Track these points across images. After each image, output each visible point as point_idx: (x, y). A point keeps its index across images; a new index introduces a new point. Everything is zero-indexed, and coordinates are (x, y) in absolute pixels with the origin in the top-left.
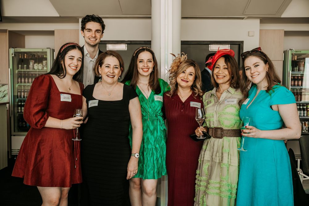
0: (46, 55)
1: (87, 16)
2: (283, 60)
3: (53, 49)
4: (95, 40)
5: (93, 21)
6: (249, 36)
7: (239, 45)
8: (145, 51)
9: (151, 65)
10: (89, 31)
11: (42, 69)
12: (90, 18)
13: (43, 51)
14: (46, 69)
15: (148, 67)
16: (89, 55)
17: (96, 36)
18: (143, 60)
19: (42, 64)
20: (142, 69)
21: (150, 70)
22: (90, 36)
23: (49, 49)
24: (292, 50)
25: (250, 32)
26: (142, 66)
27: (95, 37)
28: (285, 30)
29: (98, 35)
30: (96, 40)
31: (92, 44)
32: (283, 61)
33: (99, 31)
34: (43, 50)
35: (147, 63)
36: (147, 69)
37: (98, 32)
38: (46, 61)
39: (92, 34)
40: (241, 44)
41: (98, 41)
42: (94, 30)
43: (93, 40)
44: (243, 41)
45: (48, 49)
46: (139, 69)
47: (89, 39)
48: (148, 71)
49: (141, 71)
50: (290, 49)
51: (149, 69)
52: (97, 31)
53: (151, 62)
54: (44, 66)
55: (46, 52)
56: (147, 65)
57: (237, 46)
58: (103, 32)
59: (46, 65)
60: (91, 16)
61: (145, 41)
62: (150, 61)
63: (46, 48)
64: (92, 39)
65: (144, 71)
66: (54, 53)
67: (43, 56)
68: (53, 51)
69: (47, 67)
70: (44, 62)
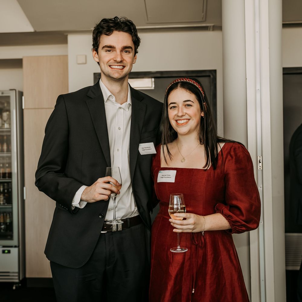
0: (9, 103)
1: (105, 21)
3: (21, 90)
4: (121, 67)
5: (116, 29)
10: (109, 51)
12: (111, 25)
13: (4, 95)
16: (113, 99)
17: (124, 60)
19: (2, 118)
22: (112, 61)
23: (14, 91)
27: (121, 62)
29: (128, 57)
30: (124, 67)
31: (116, 76)
33: (130, 50)
34: (2, 93)
37: (126, 52)
38: (8, 113)
39: (116, 55)
41: (126, 70)
42: (119, 47)
43: (119, 67)
45: (11, 91)
47: (110, 66)
52: (125, 49)
54: (5, 121)
55: (9, 97)
58: (136, 52)
59: (8, 119)
60: (110, 20)
63: (9, 89)
64: (116, 67)
66: (23, 98)
67: (3, 104)
68: (21, 94)
69: (10, 124)
70: (5, 114)
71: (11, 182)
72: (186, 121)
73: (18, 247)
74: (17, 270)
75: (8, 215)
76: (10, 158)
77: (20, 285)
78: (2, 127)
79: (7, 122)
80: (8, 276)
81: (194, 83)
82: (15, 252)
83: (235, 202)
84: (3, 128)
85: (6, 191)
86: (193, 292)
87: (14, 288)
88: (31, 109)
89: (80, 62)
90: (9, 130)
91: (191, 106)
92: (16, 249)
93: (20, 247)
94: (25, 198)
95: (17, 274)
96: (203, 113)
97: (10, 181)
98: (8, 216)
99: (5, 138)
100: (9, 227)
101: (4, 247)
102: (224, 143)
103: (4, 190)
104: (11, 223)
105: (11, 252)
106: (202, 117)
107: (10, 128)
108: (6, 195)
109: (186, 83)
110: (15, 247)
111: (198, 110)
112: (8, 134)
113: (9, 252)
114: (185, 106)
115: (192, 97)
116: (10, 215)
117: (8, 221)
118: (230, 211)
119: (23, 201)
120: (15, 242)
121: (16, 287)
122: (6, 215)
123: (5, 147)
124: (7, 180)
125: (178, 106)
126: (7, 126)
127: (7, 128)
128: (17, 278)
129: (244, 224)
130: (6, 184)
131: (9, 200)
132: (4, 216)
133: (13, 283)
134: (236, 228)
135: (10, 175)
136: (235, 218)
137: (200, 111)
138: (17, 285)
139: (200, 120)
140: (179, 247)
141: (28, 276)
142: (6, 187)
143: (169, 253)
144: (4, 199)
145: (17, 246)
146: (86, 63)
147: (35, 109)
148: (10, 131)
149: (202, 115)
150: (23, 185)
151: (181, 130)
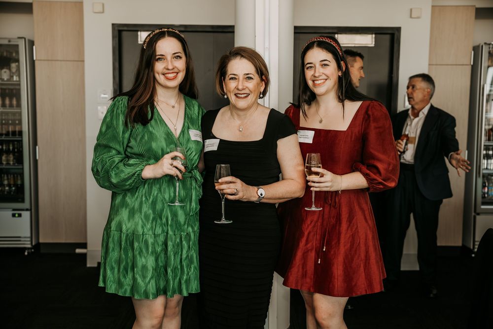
0: (17, 53)
2: (472, 63)
3: (32, 39)
6: (411, 17)
7: (392, 35)
8: (166, 36)
9: (181, 64)
11: (8, 80)
13: (11, 43)
14: (18, 79)
15: (176, 70)
18: (162, 55)
19: (10, 69)
20: (164, 74)
21: (181, 76)
23: (24, 40)
24: (490, 44)
25: (413, 10)
26: (163, 69)
28: (478, 6)
32: (472, 66)
34: (9, 41)
35: (171, 62)
36: (173, 73)
38: (17, 64)
40: (396, 33)
44: (400, 28)
45: (19, 39)
46: (157, 76)
48: (175, 78)
49: (161, 78)
50: (485, 43)
51: (177, 73)
53: (180, 58)
54: (13, 73)
55: (17, 46)
56: (173, 65)
57: (388, 37)
59: (16, 71)
61: (212, 27)
62: (178, 56)
63: (16, 37)
65: (168, 79)
66: (34, 47)
67: (11, 53)
68: (32, 43)
69: (19, 76)
70: (14, 65)
71: (22, 141)
72: (323, 81)
73: (31, 210)
74: (29, 235)
75: (19, 176)
76: (20, 114)
77: (33, 250)
78: (10, 79)
79: (17, 74)
80: (20, 241)
81: (330, 41)
82: (26, 215)
83: (372, 162)
84: (12, 80)
85: (16, 150)
86: (324, 250)
87: (26, 253)
88: (44, 60)
89: (97, 11)
90: (18, 83)
91: (328, 65)
92: (28, 213)
93: (33, 210)
94: (37, 158)
95: (29, 239)
96: (340, 72)
97: (20, 139)
98: (19, 178)
99: (14, 91)
100: (20, 189)
101: (14, 210)
102: (362, 102)
103: (14, 149)
104: (23, 185)
105: (23, 215)
106: (339, 76)
107: (20, 81)
108: (16, 154)
109: (323, 42)
110: (27, 210)
111: (335, 70)
112: (17, 87)
113: (20, 215)
114: (322, 65)
115: (328, 56)
116: (21, 176)
117: (19, 182)
118: (367, 169)
119: (36, 162)
120: (27, 205)
121: (28, 253)
122: (17, 176)
123: (14, 102)
124: (17, 138)
125: (315, 66)
126: (16, 79)
127: (16, 81)
128: (29, 243)
129: (381, 182)
130: (16, 143)
131: (19, 160)
132: (14, 176)
133: (25, 249)
134: (373, 186)
135: (20, 133)
136: (373, 176)
137: (337, 70)
138: (30, 251)
139: (337, 79)
140: (313, 206)
141: (41, 241)
142: (16, 146)
143: (303, 211)
144: (14, 159)
145: (29, 209)
146: (103, 12)
147: (48, 60)
148: (19, 85)
149: (340, 75)
150: (35, 143)
151: (318, 91)
